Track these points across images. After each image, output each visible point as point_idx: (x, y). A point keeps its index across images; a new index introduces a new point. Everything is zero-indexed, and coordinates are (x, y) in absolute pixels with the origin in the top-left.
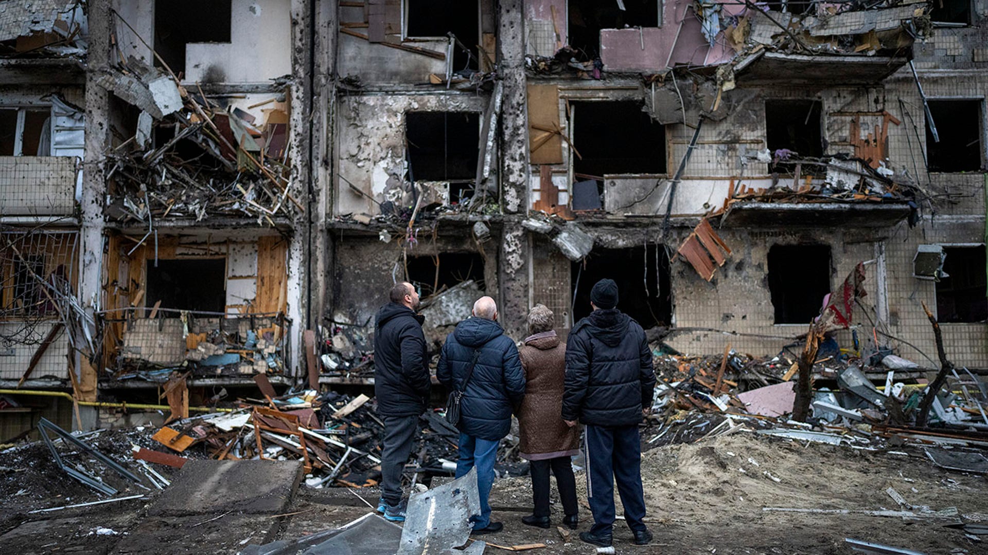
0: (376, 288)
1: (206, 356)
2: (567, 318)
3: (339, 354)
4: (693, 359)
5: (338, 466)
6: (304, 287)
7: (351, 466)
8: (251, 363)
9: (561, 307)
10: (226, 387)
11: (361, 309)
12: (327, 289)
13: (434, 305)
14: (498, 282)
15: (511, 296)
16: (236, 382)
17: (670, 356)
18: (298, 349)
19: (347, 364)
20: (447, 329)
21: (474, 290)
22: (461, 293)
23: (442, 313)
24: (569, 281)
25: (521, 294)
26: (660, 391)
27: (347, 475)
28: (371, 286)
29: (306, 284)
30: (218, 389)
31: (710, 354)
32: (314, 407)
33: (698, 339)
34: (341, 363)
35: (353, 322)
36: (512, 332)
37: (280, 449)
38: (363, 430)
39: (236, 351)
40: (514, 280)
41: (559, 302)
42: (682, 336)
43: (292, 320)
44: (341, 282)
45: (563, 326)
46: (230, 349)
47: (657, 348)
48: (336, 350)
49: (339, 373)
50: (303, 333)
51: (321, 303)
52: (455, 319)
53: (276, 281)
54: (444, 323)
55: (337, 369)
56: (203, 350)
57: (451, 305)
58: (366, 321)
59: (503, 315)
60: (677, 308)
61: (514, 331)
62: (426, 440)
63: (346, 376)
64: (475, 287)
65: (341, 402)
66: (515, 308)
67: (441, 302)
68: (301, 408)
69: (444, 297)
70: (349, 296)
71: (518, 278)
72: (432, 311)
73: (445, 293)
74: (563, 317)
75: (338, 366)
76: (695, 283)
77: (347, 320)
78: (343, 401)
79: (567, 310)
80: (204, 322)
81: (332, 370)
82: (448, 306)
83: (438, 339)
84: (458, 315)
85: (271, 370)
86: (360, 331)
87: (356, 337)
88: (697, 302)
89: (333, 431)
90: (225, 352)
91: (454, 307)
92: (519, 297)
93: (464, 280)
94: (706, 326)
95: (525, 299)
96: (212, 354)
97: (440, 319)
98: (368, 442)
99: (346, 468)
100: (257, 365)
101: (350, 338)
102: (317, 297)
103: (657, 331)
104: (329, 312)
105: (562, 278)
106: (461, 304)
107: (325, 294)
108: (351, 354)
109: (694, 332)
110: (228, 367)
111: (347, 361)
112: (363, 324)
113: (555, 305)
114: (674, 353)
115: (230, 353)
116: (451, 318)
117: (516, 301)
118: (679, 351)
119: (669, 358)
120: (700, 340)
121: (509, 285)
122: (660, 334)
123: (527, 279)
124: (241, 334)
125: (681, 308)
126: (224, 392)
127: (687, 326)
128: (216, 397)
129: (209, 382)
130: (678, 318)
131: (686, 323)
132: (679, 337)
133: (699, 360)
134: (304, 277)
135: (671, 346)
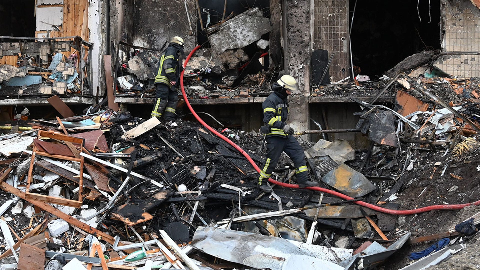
0: (172, 15)
1: (8, 78)
2: (345, 42)
3: (134, 75)
4: (463, 81)
5: (116, 195)
6: (103, 14)
7: (130, 194)
8: (51, 84)
9: (340, 33)
10: (28, 106)
11: (158, 34)
12: (125, 15)
13: (222, 30)
14: (282, 10)
15: (294, 22)
16: (37, 102)
17: (441, 79)
18: (99, 71)
19: (142, 85)
20: (236, 53)
21: (260, 17)
22: (248, 19)
23: (230, 38)
24: (348, 9)
25: (303, 20)
26: (440, 116)
27: (123, 206)
28: (167, 13)
29: (105, 11)
30: (20, 108)
31: (477, 76)
32: (104, 128)
33: (466, 62)
34: (136, 84)
35: (151, 46)
36: (295, 56)
37: (56, 177)
38: (151, 152)
39: (38, 73)
40: (297, 6)
41: (338, 28)
42: (451, 60)
43: (93, 44)
44: (140, 9)
45: (341, 50)
46: (31, 71)
47: (428, 71)
48: (131, 72)
49: (133, 94)
50: (103, 56)
51: (119, 28)
52: (242, 43)
53: (81, 9)
54: (232, 47)
55: (132, 90)
56: (5, 72)
57: (239, 31)
58: (162, 45)
59: (286, 40)
60: (447, 33)
61: (297, 55)
62: (211, 163)
63: (140, 96)
64: (260, 14)
65: (133, 122)
66: (297, 33)
67: (229, 28)
68: (91, 130)
69: (231, 23)
70: (147, 23)
71: (300, 5)
72: (221, 36)
73: (232, 19)
74: (341, 42)
75: (133, 87)
76: (464, 11)
77: (146, 44)
78: (135, 122)
79: (345, 35)
80: (7, 46)
81: (128, 91)
82: (235, 31)
83: (227, 61)
84: (245, 40)
85: (69, 91)
86: (155, 54)
87: (151, 60)
88: (465, 28)
89: (120, 154)
90: (27, 74)
91: (241, 33)
92: (301, 23)
93: (251, 8)
94: (473, 51)
95: (307, 25)
96: (13, 76)
97: (228, 44)
98: (154, 164)
99: (124, 197)
100: (56, 86)
101: (145, 60)
102: (116, 22)
103: (426, 55)
104: (127, 36)
105: (341, 6)
106: (248, 29)
107: (123, 21)
108: (145, 76)
109: (462, 56)
110: (30, 88)
111: (142, 82)
112: (160, 48)
113: (334, 31)
114: (445, 75)
115: (31, 75)
116: (239, 42)
117: (299, 26)
118: (448, 73)
119: (440, 80)
120: (467, 63)
121: (292, 11)
122: (430, 57)
123: (309, 6)
124: (41, 57)
125: (451, 34)
126: (26, 111)
127: (455, 50)
128: (18, 116)
129: (12, 102)
130: (448, 43)
131: (455, 47)
132: (448, 60)
133: (468, 82)
134: (103, 4)
135: (441, 69)
